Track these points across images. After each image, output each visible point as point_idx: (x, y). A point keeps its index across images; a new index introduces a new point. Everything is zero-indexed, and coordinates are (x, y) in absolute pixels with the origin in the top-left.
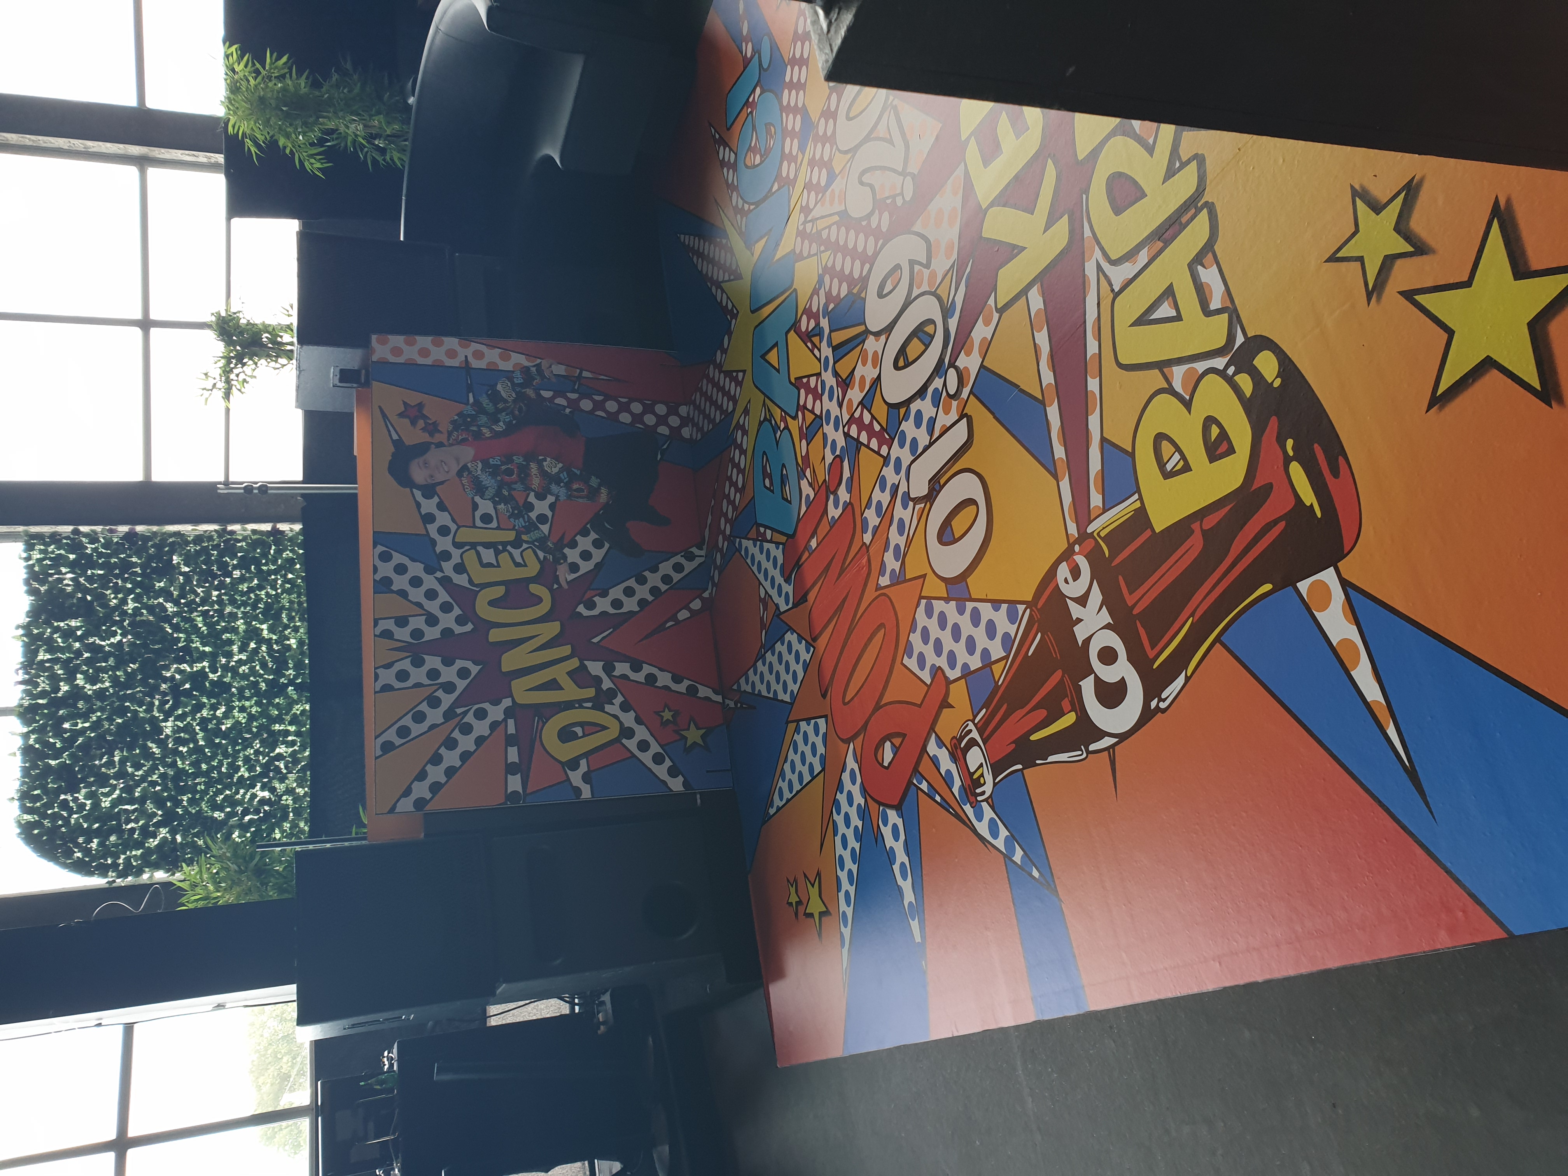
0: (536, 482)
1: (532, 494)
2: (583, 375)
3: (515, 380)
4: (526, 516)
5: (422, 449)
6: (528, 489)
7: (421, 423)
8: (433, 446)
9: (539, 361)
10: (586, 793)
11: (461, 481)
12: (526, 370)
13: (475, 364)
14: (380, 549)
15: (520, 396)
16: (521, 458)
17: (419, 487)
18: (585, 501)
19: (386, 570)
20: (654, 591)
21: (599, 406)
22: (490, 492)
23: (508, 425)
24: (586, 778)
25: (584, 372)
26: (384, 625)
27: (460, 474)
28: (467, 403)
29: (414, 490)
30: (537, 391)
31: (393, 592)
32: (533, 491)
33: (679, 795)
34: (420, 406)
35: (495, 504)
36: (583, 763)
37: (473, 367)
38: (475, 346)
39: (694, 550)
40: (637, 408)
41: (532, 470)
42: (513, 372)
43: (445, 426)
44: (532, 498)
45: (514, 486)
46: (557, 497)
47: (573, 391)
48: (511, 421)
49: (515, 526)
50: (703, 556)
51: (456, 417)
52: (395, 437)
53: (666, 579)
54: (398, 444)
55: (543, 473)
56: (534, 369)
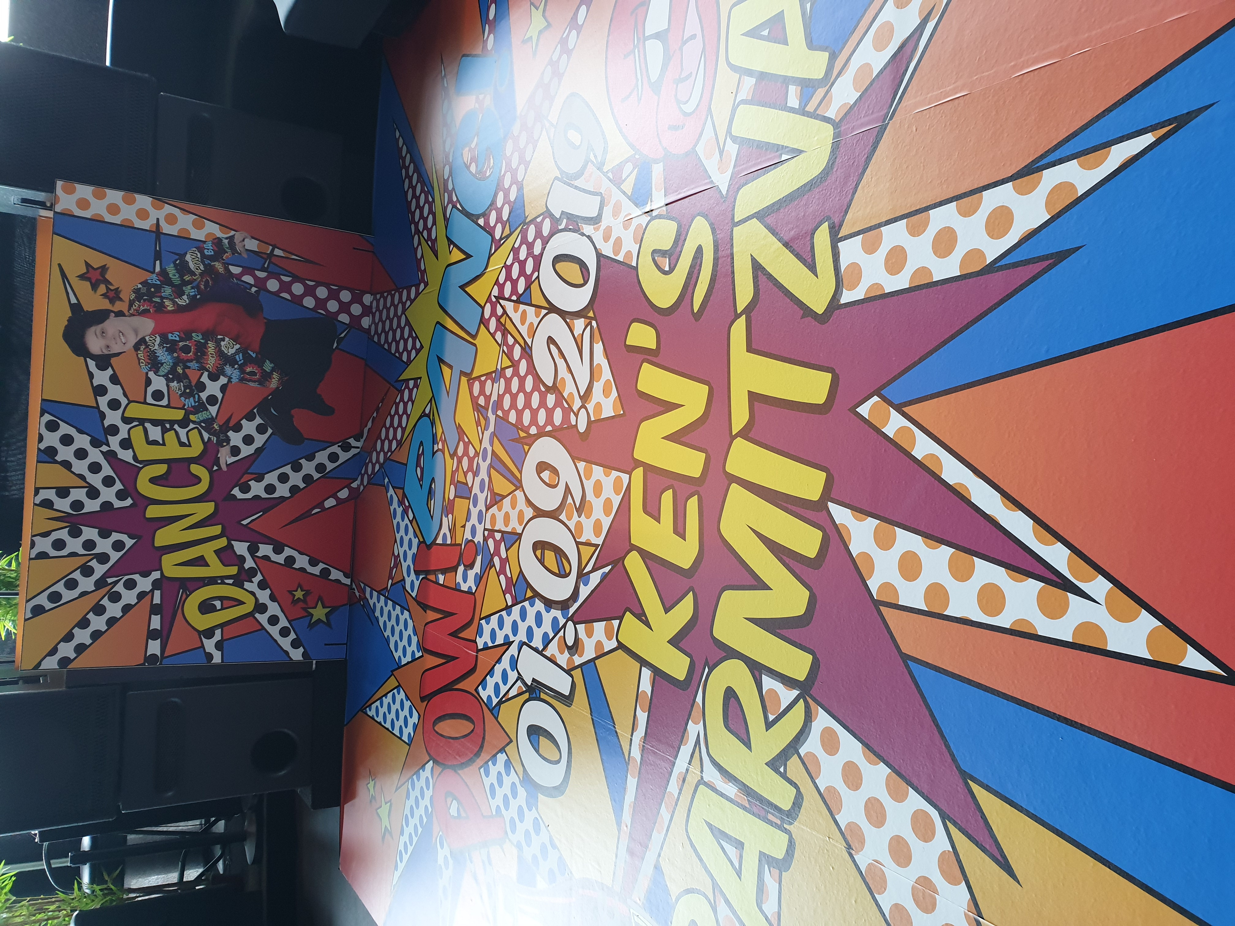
0: (211, 362)
1: (206, 374)
2: (275, 253)
3: (206, 251)
4: (196, 396)
5: (100, 316)
6: (203, 368)
7: (102, 289)
8: (113, 315)
9: (233, 233)
10: (217, 658)
11: (137, 355)
12: (218, 242)
13: (166, 228)
14: (47, 417)
15: (209, 270)
16: (200, 334)
17: (94, 357)
18: (255, 385)
19: (52, 439)
20: (307, 478)
21: (285, 287)
22: (164, 369)
23: (192, 298)
24: (219, 646)
25: (276, 249)
26: (44, 494)
27: (136, 347)
28: (153, 272)
29: (88, 359)
30: (226, 265)
31: (56, 462)
32: (207, 370)
33: (298, 663)
34: (104, 269)
35: (169, 381)
36: (218, 632)
37: (164, 232)
38: (168, 209)
39: (352, 441)
40: (322, 293)
41: (209, 349)
42: (204, 242)
43: (127, 294)
44: (205, 378)
45: (188, 364)
46: (230, 379)
47: (263, 270)
48: (196, 295)
49: (185, 405)
50: (358, 448)
51: (140, 286)
52: (74, 300)
53: (320, 468)
54: (76, 308)
55: (220, 354)
56: (226, 241)
